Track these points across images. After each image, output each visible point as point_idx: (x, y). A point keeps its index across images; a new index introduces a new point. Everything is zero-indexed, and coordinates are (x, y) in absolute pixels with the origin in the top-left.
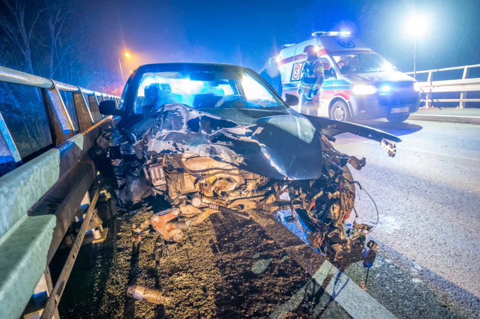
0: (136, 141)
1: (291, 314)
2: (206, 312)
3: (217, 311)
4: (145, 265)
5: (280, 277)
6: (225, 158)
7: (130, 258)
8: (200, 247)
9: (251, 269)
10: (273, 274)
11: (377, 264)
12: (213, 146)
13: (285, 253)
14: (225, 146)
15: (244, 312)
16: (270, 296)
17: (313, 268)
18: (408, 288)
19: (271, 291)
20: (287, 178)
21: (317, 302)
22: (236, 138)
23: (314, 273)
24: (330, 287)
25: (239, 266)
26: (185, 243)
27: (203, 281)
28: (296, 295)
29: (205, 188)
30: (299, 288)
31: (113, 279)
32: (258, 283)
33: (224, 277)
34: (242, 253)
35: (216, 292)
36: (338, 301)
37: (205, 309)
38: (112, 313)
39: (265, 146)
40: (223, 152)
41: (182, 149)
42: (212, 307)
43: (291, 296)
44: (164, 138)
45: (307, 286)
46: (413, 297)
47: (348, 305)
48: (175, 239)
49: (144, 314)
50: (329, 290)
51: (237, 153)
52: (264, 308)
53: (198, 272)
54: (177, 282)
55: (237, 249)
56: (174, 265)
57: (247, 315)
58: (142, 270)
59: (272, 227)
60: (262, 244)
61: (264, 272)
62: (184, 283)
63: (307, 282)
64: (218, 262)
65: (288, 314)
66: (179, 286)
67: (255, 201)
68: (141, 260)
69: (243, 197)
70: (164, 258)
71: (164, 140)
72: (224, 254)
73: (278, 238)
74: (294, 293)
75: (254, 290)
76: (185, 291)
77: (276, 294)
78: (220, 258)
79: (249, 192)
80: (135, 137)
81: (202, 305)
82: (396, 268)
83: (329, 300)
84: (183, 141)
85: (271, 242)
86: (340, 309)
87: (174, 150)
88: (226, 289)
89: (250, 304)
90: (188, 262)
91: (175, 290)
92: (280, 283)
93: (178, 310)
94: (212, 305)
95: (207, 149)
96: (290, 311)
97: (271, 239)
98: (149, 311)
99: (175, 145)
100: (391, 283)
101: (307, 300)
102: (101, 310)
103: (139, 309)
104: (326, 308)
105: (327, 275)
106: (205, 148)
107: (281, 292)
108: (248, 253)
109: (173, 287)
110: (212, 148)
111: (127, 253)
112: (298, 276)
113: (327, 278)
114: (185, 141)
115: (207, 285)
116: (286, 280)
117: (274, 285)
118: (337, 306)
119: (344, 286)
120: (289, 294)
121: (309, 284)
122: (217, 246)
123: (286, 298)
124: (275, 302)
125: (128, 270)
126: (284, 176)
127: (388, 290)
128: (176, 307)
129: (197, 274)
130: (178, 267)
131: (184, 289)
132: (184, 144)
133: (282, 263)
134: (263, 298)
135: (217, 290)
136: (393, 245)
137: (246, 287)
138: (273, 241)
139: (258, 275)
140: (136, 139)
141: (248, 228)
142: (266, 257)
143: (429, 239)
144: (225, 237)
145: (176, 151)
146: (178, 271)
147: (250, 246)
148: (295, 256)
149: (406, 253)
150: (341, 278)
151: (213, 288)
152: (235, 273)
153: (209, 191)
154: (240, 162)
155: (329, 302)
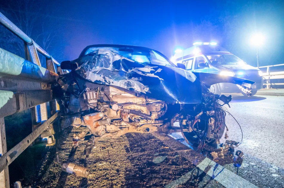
0: (78, 67)
1: (181, 186)
2: (118, 183)
3: (125, 182)
4: (78, 157)
5: (173, 165)
6: (137, 89)
7: (69, 153)
8: (118, 149)
9: (152, 161)
10: (168, 163)
11: (244, 165)
12: (129, 80)
13: (176, 154)
14: (137, 81)
15: (146, 184)
16: (166, 175)
17: (197, 161)
18: (270, 179)
19: (166, 173)
20: (178, 102)
21: (201, 180)
22: (144, 75)
23: (198, 164)
24: (210, 172)
25: (144, 159)
26: (108, 147)
27: (117, 166)
28: (184, 176)
29: (124, 114)
30: (187, 172)
31: (55, 164)
32: (157, 168)
33: (133, 164)
34: (146, 153)
35: (126, 172)
36: (216, 180)
37: (117, 181)
38: (50, 182)
39: (163, 80)
40: (136, 84)
41: (109, 81)
42: (122, 180)
43: (181, 176)
44: (97, 73)
45: (193, 171)
46: (274, 185)
47: (224, 182)
48: (99, 134)
49: (72, 183)
50: (210, 173)
51: (145, 85)
52: (160, 182)
53: (115, 161)
54: (99, 166)
55: (143, 150)
56: (98, 158)
57: (147, 185)
58: (76, 160)
59: (168, 141)
60: (161, 149)
61: (162, 163)
62: (104, 167)
63: (193, 169)
64: (129, 157)
65: (178, 186)
66: (100, 169)
67: (157, 126)
68: (76, 154)
69: (148, 123)
70: (92, 154)
71: (97, 74)
72: (133, 153)
73: (172, 146)
74: (183, 175)
75: (153, 172)
76: (104, 171)
77: (169, 174)
78: (131, 155)
79: (153, 120)
80: (77, 65)
81: (115, 179)
82: (258, 168)
83: (209, 179)
84: (110, 76)
85: (167, 148)
86: (219, 184)
87: (104, 81)
88: (133, 171)
89: (151, 179)
90: (108, 156)
91: (97, 170)
92: (173, 169)
93: (97, 181)
94: (122, 179)
95: (125, 83)
96: (180, 184)
97: (167, 146)
98: (76, 181)
99: (104, 78)
100: (256, 176)
101: (193, 178)
102: (42, 180)
103: (69, 180)
104: (207, 183)
105: (207, 165)
106: (124, 83)
107: (173, 173)
108: (151, 152)
109: (96, 169)
110: (129, 82)
111: (67, 151)
112: (186, 165)
113: (207, 167)
114: (111, 76)
115: (120, 168)
116: (178, 167)
117: (169, 170)
118: (216, 183)
119: (221, 172)
120: (180, 175)
121: (194, 170)
122: (129, 149)
123: (177, 177)
124: (170, 179)
125: (66, 160)
126: (176, 101)
127: (254, 180)
128: (96, 179)
129: (114, 163)
130: (101, 159)
131: (103, 170)
132: (110, 78)
133: (175, 158)
134: (160, 176)
135: (127, 171)
136: (255, 155)
137: (148, 170)
138: (168, 147)
139: (157, 164)
140: (78, 66)
141: (152, 141)
142: (163, 155)
143: (281, 152)
144: (136, 145)
145: (105, 82)
146: (101, 160)
147: (152, 149)
148: (184, 155)
149: (265, 159)
150: (218, 167)
151: (124, 170)
152: (141, 162)
153: (126, 117)
154: (147, 91)
155: (210, 180)
